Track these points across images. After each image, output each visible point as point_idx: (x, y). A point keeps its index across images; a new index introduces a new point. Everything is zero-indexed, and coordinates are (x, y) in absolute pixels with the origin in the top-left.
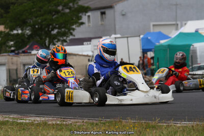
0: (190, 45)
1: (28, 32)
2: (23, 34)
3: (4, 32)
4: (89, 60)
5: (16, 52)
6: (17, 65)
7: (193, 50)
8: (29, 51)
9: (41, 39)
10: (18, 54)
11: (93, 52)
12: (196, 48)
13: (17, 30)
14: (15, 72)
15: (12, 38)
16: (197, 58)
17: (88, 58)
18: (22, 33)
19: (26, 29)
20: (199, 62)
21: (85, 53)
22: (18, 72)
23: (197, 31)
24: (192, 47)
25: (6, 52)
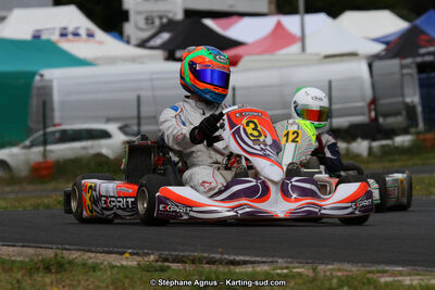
0: (33, 74)
7: (39, 88)
12: (51, 81)
16: (52, 110)
20: (57, 121)
23: (36, 37)
24: (37, 78)
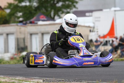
1: (35, 4)
2: (30, 7)
3: (13, 4)
4: (90, 31)
5: (24, 22)
6: (25, 34)
8: (35, 22)
9: (47, 10)
10: (26, 24)
11: (94, 23)
13: (26, 3)
14: (22, 41)
15: (20, 9)
17: (89, 29)
18: (29, 5)
19: (33, 2)
21: (87, 25)
22: (26, 41)
25: (14, 22)
